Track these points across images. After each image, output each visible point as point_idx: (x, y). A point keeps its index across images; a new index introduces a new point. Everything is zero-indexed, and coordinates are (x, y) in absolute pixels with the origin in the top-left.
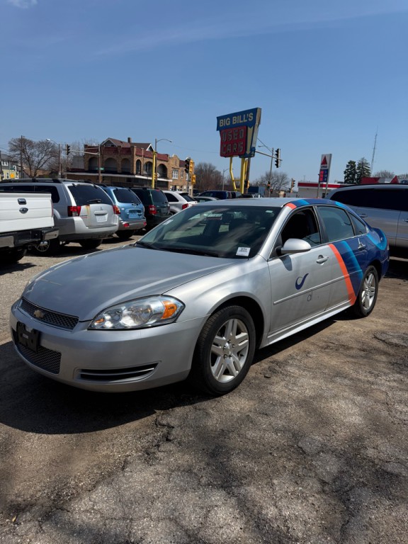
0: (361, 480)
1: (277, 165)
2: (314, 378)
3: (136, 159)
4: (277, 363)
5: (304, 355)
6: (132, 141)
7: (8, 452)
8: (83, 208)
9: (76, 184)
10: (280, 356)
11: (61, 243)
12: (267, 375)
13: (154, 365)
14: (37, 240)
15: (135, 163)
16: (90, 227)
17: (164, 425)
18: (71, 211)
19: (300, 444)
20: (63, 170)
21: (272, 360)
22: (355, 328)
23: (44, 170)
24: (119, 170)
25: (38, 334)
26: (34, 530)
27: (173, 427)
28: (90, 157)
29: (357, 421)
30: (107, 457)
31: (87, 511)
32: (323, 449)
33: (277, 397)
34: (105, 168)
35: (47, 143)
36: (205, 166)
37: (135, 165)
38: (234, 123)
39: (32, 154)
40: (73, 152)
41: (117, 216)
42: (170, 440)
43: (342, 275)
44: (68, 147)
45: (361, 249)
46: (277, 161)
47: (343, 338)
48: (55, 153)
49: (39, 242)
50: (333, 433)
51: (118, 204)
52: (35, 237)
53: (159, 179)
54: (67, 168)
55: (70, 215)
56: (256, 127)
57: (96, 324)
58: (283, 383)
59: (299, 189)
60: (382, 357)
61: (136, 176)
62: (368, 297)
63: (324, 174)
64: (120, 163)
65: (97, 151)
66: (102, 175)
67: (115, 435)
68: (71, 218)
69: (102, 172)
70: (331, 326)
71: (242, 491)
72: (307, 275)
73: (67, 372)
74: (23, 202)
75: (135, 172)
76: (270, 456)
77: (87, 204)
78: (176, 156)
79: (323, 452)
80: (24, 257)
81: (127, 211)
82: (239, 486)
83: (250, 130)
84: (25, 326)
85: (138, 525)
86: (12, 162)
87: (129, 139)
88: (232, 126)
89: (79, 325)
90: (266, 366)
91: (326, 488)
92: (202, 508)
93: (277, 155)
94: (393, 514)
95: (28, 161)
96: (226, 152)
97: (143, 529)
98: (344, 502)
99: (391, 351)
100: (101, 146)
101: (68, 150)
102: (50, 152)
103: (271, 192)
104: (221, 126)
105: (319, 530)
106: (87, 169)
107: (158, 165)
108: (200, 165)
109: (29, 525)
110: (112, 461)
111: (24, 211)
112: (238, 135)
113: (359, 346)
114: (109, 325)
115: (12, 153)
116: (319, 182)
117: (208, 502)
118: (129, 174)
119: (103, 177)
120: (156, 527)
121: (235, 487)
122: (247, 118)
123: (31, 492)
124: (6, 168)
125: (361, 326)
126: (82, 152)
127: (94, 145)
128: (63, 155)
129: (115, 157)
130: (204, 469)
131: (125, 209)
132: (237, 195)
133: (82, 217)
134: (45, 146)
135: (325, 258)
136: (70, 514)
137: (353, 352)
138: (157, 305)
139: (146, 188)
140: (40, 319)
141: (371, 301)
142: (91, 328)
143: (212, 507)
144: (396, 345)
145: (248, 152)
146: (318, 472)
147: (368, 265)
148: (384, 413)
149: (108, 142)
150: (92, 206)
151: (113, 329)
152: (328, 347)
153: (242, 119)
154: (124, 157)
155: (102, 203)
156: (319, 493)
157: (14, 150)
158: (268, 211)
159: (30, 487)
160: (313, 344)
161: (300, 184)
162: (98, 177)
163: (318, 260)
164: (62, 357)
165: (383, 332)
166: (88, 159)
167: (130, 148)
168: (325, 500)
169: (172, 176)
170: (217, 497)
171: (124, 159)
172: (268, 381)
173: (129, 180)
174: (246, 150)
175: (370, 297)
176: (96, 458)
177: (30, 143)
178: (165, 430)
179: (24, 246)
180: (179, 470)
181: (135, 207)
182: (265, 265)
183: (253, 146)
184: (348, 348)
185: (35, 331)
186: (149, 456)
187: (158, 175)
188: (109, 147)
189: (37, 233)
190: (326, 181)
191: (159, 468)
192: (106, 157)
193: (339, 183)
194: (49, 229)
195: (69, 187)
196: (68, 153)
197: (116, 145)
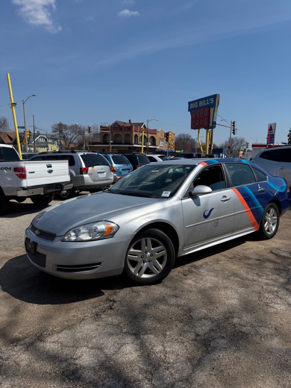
0: (222, 335)
1: (234, 133)
2: (216, 276)
3: (134, 133)
4: (195, 267)
5: (216, 262)
6: (132, 122)
7: (19, 311)
8: (90, 169)
9: (86, 153)
10: (198, 263)
11: (76, 192)
12: (185, 274)
13: (99, 264)
14: (58, 190)
15: (133, 136)
16: (94, 181)
17: (111, 301)
18: (82, 171)
19: (191, 314)
20: (87, 143)
21: (192, 265)
22: (259, 246)
23: (75, 144)
24: (123, 142)
25: (35, 244)
26: (23, 349)
27: (116, 302)
28: (104, 134)
29: (235, 302)
30: (74, 316)
31: (54, 342)
32: (205, 318)
33: (186, 286)
34: (114, 141)
35: (76, 126)
36: (184, 135)
37: (134, 138)
38: (200, 106)
39: (67, 134)
40: (93, 131)
41: (112, 173)
42: (112, 309)
43: (243, 209)
44: (89, 128)
45: (261, 192)
46: (234, 130)
47: (247, 252)
48: (81, 132)
49: (60, 192)
50: (215, 309)
51: (114, 165)
52: (58, 188)
53: (150, 147)
54: (89, 142)
55: (82, 173)
56: (216, 108)
57: (66, 238)
58: (194, 279)
59: (253, 149)
60: (271, 264)
61: (135, 146)
62: (271, 225)
63: (271, 138)
64: (124, 137)
65: (108, 130)
66: (112, 146)
67: (81, 305)
68: (82, 175)
69: (112, 144)
70: (243, 245)
71: (146, 337)
72: (213, 209)
73: (50, 267)
74: (50, 166)
75: (133, 143)
76: (170, 320)
77: (93, 166)
78: (162, 130)
79: (204, 318)
80: (52, 201)
81: (121, 169)
82: (144, 334)
83: (212, 110)
84: (30, 239)
85: (80, 350)
86: (54, 139)
87: (130, 120)
88: (199, 108)
89: (57, 239)
90: (187, 269)
91: (198, 338)
92: (119, 344)
93: (234, 126)
94: (235, 354)
95: (64, 138)
96: (195, 125)
97: (82, 352)
98: (206, 347)
99: (279, 261)
100: (111, 126)
101: (89, 130)
102: (78, 132)
103: (231, 152)
104: (191, 108)
105: (185, 359)
106: (102, 142)
107: (149, 137)
108: (180, 135)
109: (21, 347)
110: (76, 318)
111: (50, 172)
112: (203, 114)
113: (256, 257)
114: (73, 238)
115: (54, 134)
116: (267, 143)
117: (124, 341)
118: (129, 144)
119: (113, 147)
120: (89, 352)
121: (142, 334)
122: (209, 102)
123: (27, 332)
124: (50, 143)
125: (264, 245)
126: (99, 131)
127: (107, 126)
128: (87, 133)
129: (120, 134)
130: (127, 324)
131: (119, 168)
132: (202, 156)
133: (89, 174)
134: (74, 128)
135: (228, 198)
136: (44, 343)
137: (250, 262)
138: (102, 227)
139: (134, 154)
140: (38, 235)
141: (274, 228)
142: (63, 241)
143: (124, 344)
144: (285, 257)
145: (211, 125)
146: (196, 329)
147: (269, 203)
148: (255, 298)
149: (116, 123)
150: (95, 167)
151: (75, 241)
152: (235, 257)
153: (206, 103)
154: (126, 133)
155: (102, 165)
156: (192, 340)
157: (55, 132)
158: (187, 168)
159: (27, 329)
160: (225, 256)
161: (253, 146)
162: (109, 147)
163: (222, 199)
164: (47, 258)
165: (278, 249)
166: (103, 136)
167: (130, 127)
168: (195, 344)
169: (159, 144)
170: (129, 339)
171: (127, 134)
172: (185, 277)
173: (130, 148)
174: (209, 123)
175: (273, 225)
176: (67, 317)
177: (65, 126)
178: (111, 303)
179: (51, 194)
180: (112, 324)
181: (126, 167)
182: (180, 202)
183: (214, 120)
184: (249, 258)
185: (33, 242)
186: (97, 316)
187: (150, 144)
188: (117, 127)
189: (59, 186)
190: (273, 143)
191: (100, 323)
192: (115, 133)
193: (283, 143)
194: (67, 183)
195: (81, 156)
196: (89, 132)
197: (121, 125)
